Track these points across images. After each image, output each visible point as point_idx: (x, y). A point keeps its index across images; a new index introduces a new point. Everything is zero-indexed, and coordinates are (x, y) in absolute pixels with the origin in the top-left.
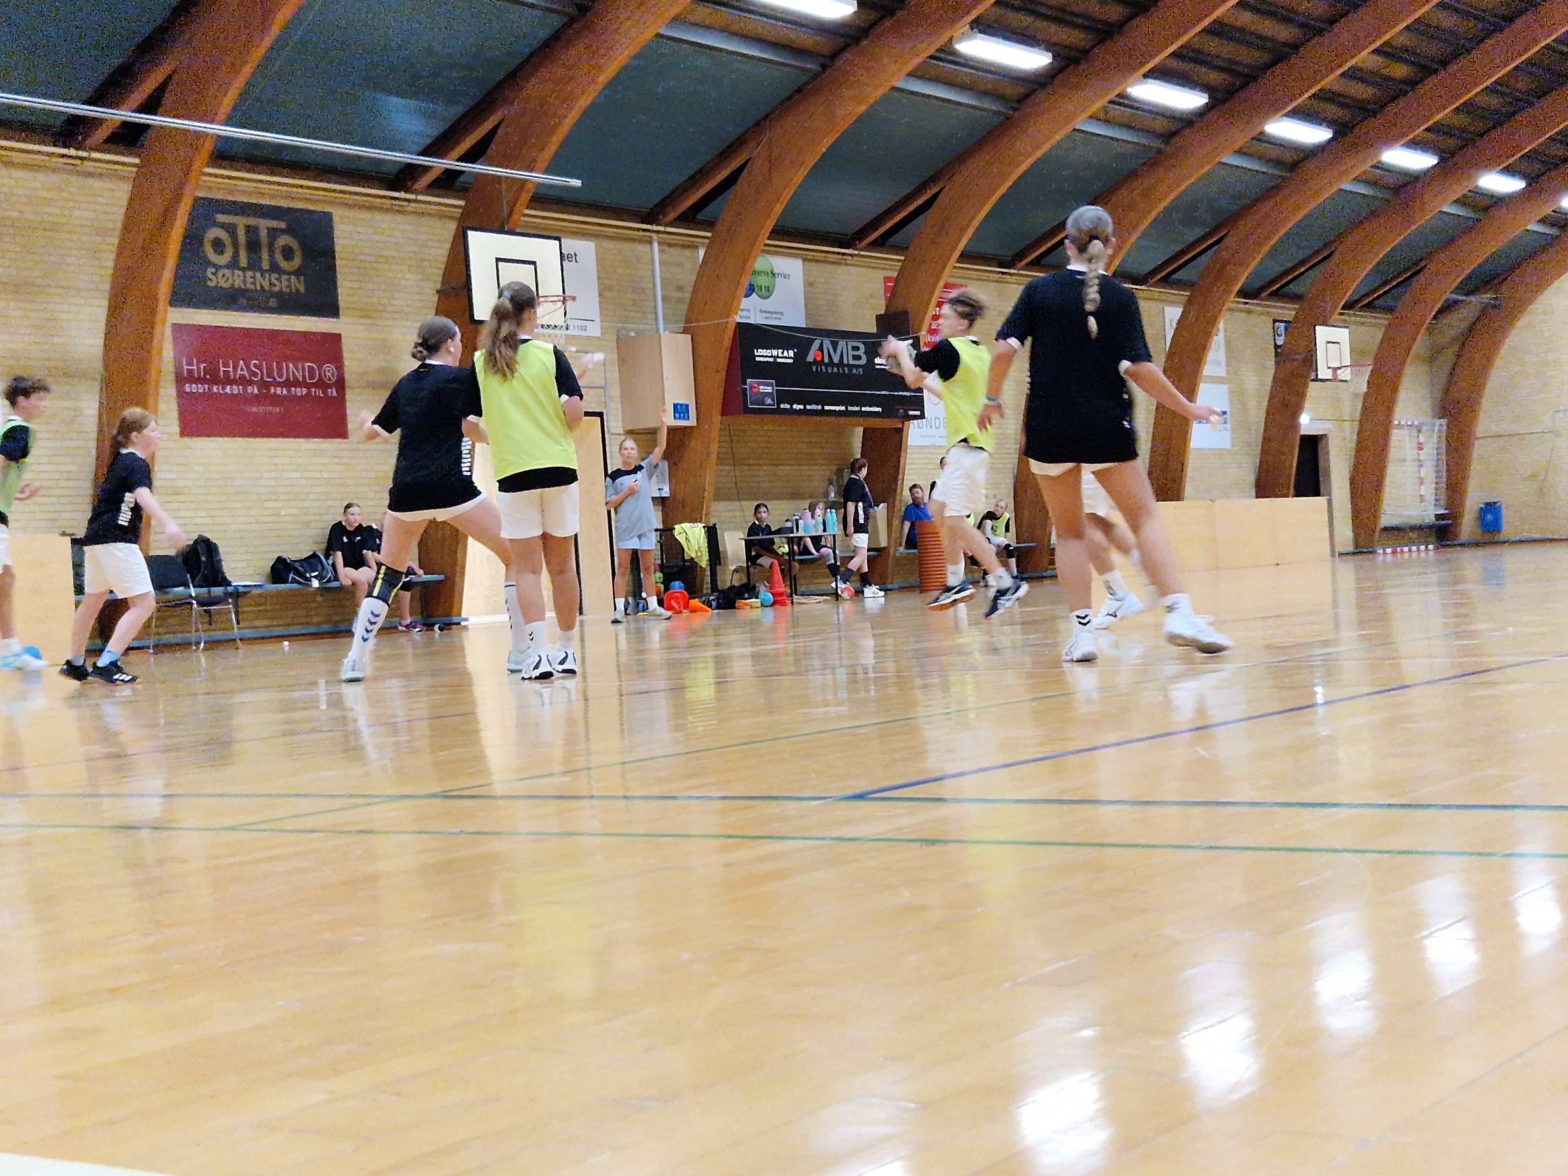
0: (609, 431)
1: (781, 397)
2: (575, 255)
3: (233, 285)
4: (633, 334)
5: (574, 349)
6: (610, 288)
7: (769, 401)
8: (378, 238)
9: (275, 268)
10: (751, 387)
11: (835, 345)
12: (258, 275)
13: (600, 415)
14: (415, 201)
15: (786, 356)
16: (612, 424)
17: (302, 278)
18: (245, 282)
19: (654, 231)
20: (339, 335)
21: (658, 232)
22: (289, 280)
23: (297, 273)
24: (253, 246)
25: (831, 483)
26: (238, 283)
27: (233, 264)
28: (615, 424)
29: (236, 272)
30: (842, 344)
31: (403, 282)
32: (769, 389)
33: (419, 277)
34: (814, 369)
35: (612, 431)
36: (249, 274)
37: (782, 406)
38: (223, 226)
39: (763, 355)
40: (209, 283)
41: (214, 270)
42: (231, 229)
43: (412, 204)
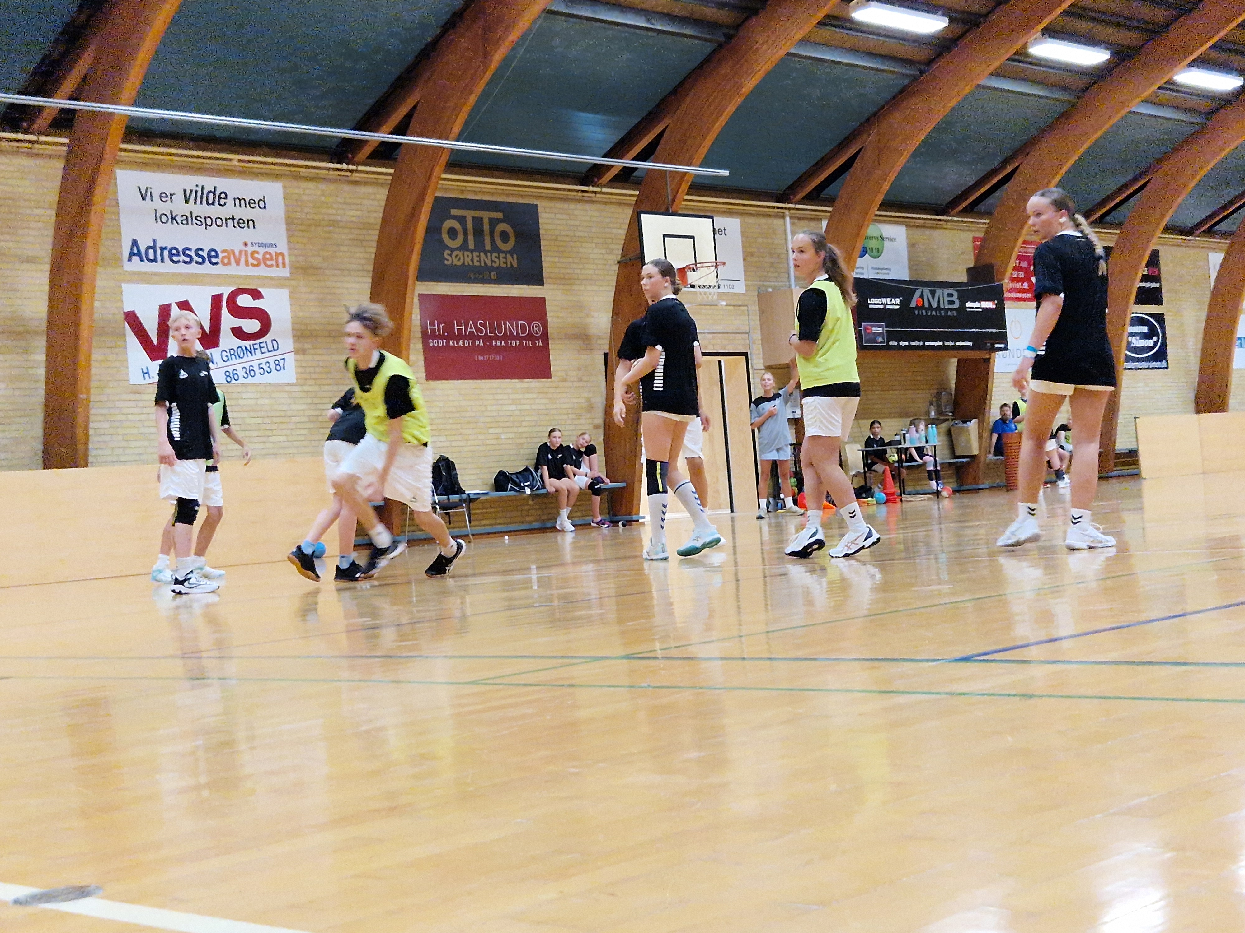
0: (752, 367)
1: (891, 336)
2: (725, 230)
3: (464, 262)
4: (770, 290)
5: (724, 303)
6: (752, 255)
7: (880, 339)
8: (572, 223)
9: (495, 248)
10: (866, 329)
11: (933, 293)
12: (482, 254)
13: (745, 354)
14: (600, 193)
15: (894, 303)
16: (755, 361)
17: (515, 256)
18: (472, 260)
19: (786, 208)
20: (544, 298)
21: (789, 209)
22: (505, 258)
23: (511, 252)
24: (478, 232)
25: (931, 404)
26: (468, 261)
27: (464, 247)
28: (757, 362)
29: (466, 253)
30: (939, 292)
31: (592, 256)
32: (880, 330)
33: (604, 251)
34: (916, 312)
35: (755, 367)
36: (475, 254)
37: (891, 343)
38: (455, 218)
39: (875, 303)
40: (446, 262)
41: (449, 252)
42: (462, 220)
43: (598, 195)
